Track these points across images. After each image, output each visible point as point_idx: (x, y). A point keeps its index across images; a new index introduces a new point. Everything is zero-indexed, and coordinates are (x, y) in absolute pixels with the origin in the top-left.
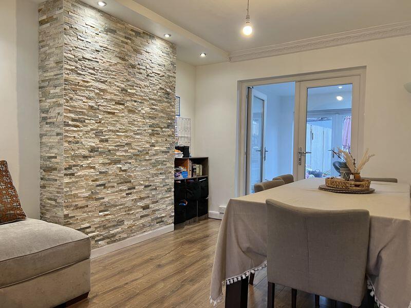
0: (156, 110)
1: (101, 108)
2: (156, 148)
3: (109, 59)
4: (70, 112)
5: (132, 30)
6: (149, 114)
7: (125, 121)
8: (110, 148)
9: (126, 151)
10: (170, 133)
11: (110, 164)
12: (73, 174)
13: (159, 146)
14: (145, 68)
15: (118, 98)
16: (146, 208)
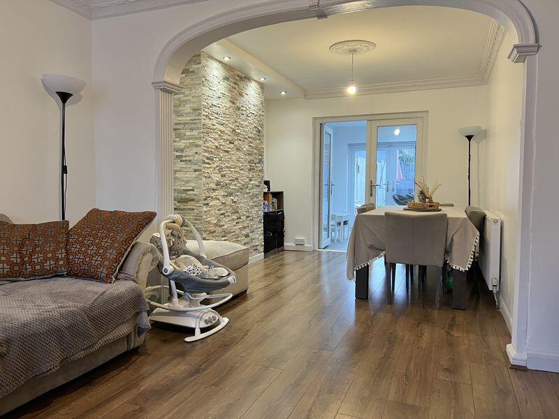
0: (253, 147)
1: (221, 147)
2: (253, 182)
3: (225, 103)
4: (206, 151)
5: (238, 76)
6: (248, 151)
7: (234, 158)
8: (227, 182)
9: (235, 185)
10: (261, 168)
11: (227, 196)
12: (208, 204)
13: (254, 180)
14: (245, 109)
15: (230, 138)
16: (247, 236)
